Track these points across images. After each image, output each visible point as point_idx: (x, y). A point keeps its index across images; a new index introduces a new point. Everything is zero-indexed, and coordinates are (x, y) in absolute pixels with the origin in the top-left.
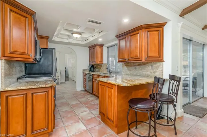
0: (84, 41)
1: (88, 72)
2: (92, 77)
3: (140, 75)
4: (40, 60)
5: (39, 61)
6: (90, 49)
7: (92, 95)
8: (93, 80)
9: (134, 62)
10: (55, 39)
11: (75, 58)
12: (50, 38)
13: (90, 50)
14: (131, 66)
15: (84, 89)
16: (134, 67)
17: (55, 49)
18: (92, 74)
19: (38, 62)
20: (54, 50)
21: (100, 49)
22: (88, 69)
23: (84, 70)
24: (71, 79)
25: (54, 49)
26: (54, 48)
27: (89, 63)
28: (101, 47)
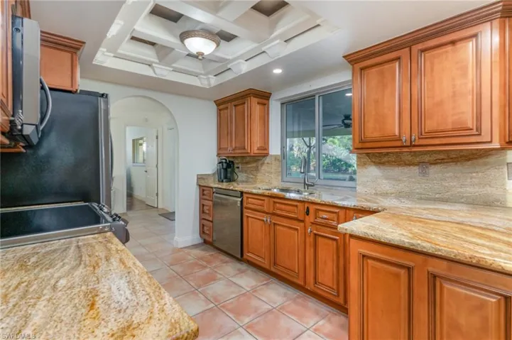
0: (208, 79)
1: (214, 181)
2: (242, 202)
3: (446, 195)
4: (41, 140)
5: (35, 140)
6: (221, 107)
7: (239, 265)
8: (245, 214)
9: (415, 152)
10: (103, 58)
11: (157, 138)
12: (86, 50)
13: (220, 110)
14: (399, 165)
15: (201, 241)
16: (416, 168)
17: (107, 95)
18: (242, 193)
19: (29, 145)
20: (102, 101)
21: (261, 107)
22: (214, 174)
23: (200, 177)
24: (142, 202)
25: (103, 95)
26: (102, 92)
27: (218, 155)
28: (264, 101)
